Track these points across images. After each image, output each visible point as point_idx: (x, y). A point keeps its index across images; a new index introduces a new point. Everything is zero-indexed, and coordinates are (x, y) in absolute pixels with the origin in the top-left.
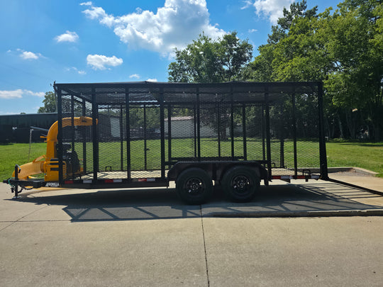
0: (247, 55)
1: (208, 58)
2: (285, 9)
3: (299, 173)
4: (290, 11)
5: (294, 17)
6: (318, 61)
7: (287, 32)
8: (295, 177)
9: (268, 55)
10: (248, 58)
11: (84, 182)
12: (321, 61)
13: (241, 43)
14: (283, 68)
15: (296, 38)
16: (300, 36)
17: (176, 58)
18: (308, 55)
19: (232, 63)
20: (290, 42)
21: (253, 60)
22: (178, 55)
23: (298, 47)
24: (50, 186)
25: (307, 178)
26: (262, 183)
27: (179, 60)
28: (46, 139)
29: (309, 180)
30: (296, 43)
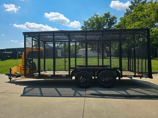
0: (114, 21)
1: (97, 23)
2: (132, 1)
3: (137, 74)
4: (134, 2)
5: (136, 5)
6: (147, 23)
7: (133, 11)
8: (135, 76)
9: (124, 21)
10: (115, 23)
11: (35, 76)
12: (148, 22)
13: (112, 17)
14: (131, 27)
15: (137, 13)
16: (138, 12)
17: (84, 24)
18: (142, 20)
19: (108, 25)
20: (134, 15)
21: (117, 24)
22: (85, 23)
23: (138, 17)
24: (22, 77)
25: (141, 77)
26: (117, 78)
27: (85, 25)
28: (22, 57)
29: (142, 78)
30: (137, 15)
